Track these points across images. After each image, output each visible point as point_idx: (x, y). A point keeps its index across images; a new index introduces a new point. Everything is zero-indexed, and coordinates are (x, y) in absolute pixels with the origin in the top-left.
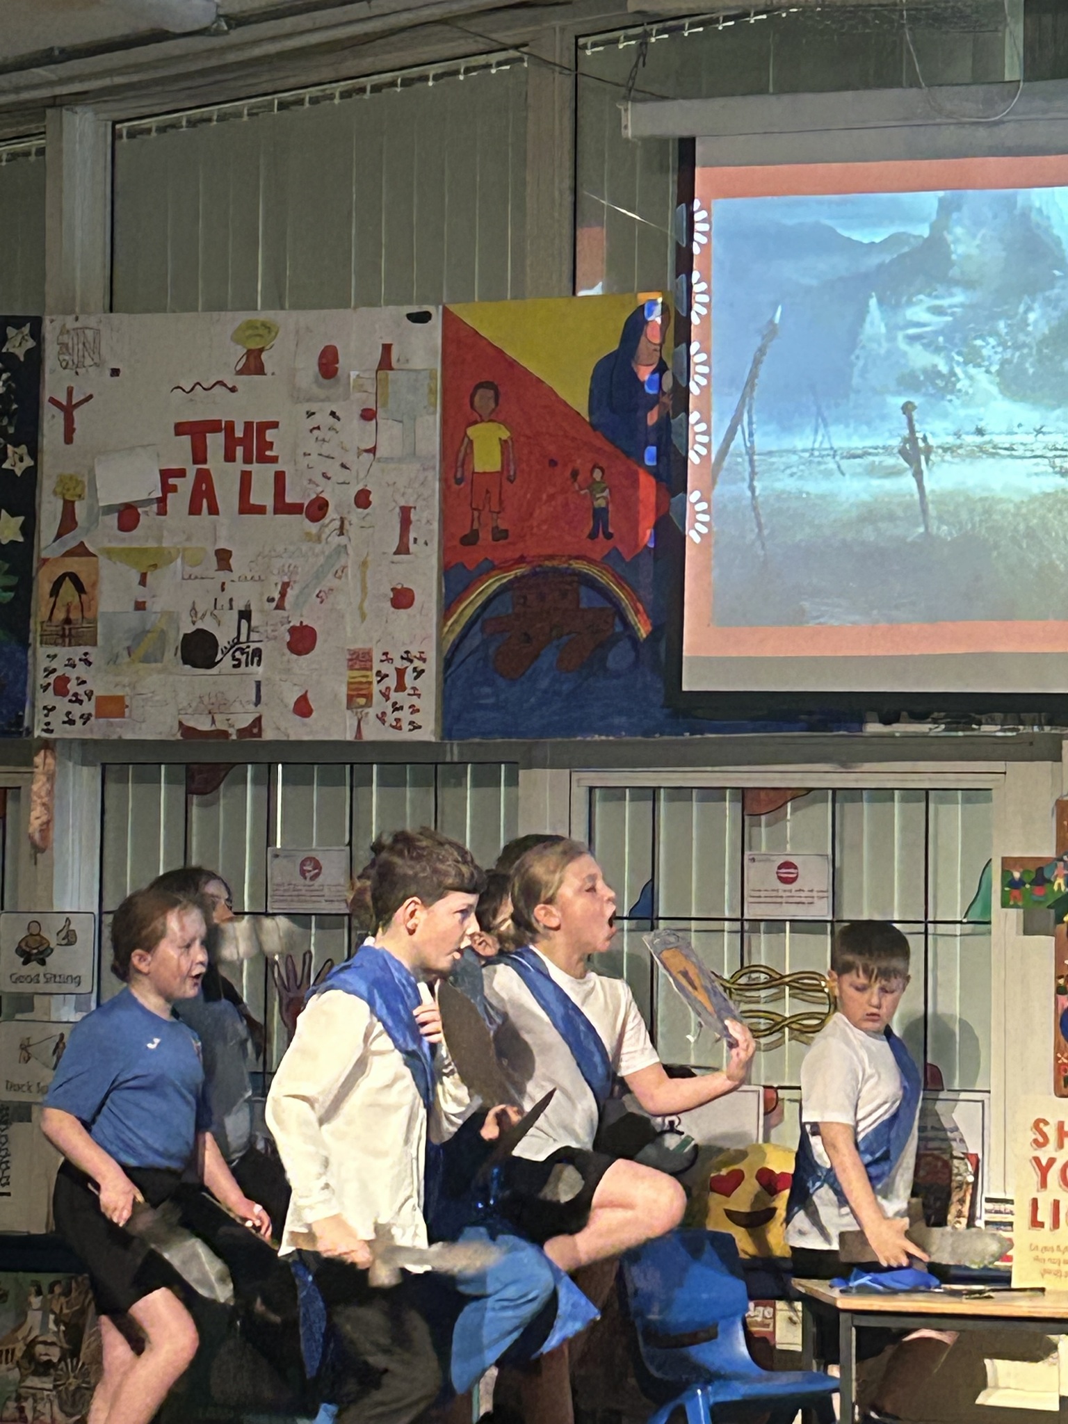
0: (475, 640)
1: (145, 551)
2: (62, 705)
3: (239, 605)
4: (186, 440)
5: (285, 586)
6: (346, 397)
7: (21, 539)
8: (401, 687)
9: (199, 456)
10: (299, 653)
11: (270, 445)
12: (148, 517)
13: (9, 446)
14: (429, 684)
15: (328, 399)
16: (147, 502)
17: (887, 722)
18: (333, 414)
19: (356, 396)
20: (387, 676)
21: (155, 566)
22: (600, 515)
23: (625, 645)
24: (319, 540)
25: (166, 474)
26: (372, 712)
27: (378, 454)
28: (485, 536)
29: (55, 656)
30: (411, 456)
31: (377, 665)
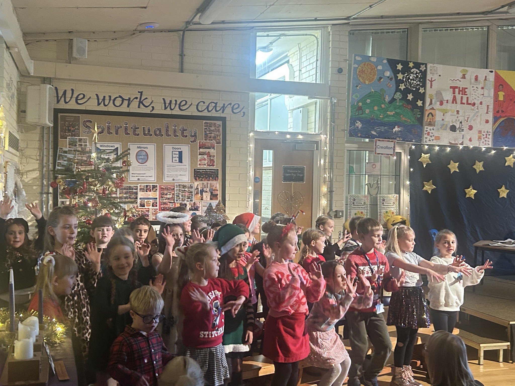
0: (498, 129)
1: (444, 109)
2: (429, 137)
3: (460, 121)
4: (452, 89)
5: (468, 118)
6: (479, 85)
7: (422, 105)
8: (486, 137)
9: (454, 93)
10: (470, 130)
11: (466, 92)
12: (445, 102)
13: (421, 88)
14: (490, 137)
15: (476, 85)
18: (477, 87)
19: (481, 85)
20: (484, 135)
21: (446, 113)
24: (473, 110)
26: (482, 141)
27: (485, 95)
28: (500, 112)
29: (427, 128)
30: (489, 96)
31: (483, 133)
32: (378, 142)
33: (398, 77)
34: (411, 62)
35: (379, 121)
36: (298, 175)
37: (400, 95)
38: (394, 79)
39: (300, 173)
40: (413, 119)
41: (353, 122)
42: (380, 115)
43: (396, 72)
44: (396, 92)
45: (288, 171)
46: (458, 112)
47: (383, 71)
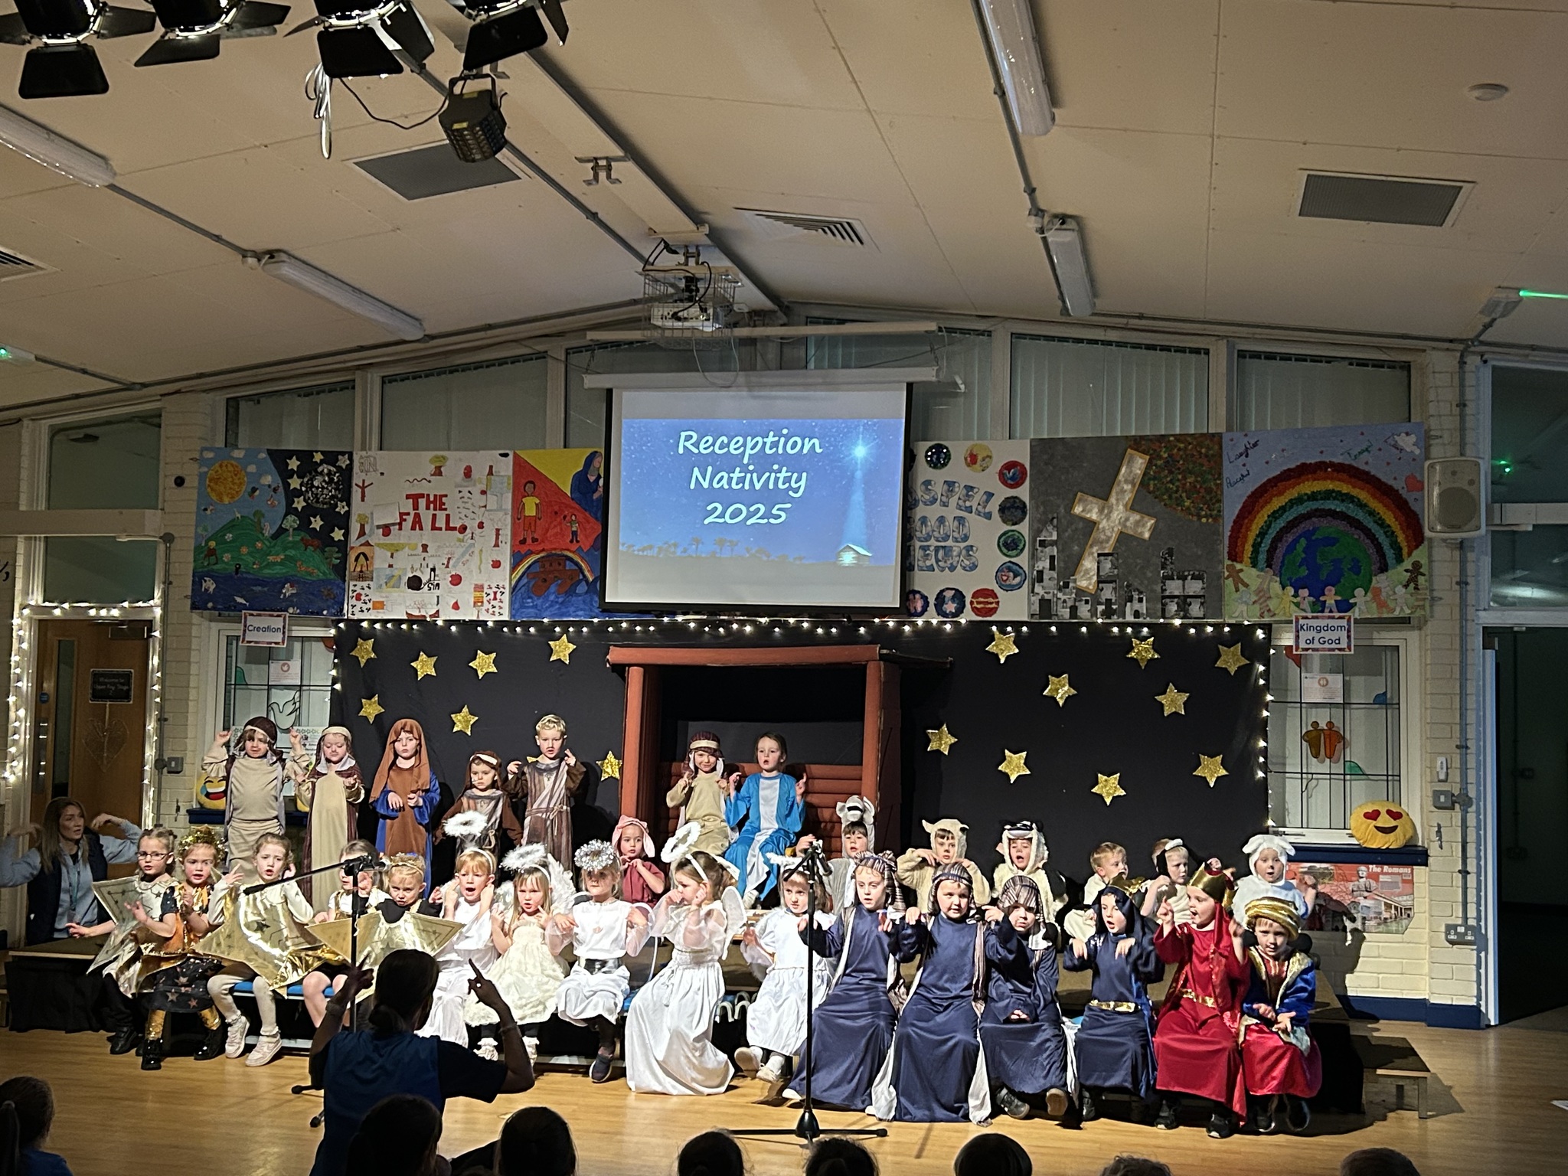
1: (392, 544)
2: (359, 604)
3: (431, 566)
4: (410, 501)
5: (450, 559)
6: (475, 486)
7: (342, 538)
8: (495, 599)
9: (416, 507)
10: (455, 585)
11: (444, 504)
12: (394, 529)
13: (339, 503)
14: (506, 598)
15: (467, 486)
16: (394, 524)
17: (685, 614)
18: (469, 492)
19: (479, 485)
20: (490, 594)
21: (397, 550)
22: (574, 533)
23: (584, 583)
24: (462, 541)
25: (401, 515)
26: (484, 608)
27: (489, 508)
28: (529, 541)
29: (355, 585)
30: (500, 509)
31: (486, 590)
32: (249, 618)
33: (289, 484)
34: (317, 452)
35: (249, 576)
36: (120, 687)
37: (294, 521)
38: (281, 490)
39: (123, 684)
40: (324, 568)
41: (198, 579)
42: (254, 564)
43: (286, 474)
44: (286, 515)
45: (102, 679)
46: (425, 547)
47: (260, 475)
